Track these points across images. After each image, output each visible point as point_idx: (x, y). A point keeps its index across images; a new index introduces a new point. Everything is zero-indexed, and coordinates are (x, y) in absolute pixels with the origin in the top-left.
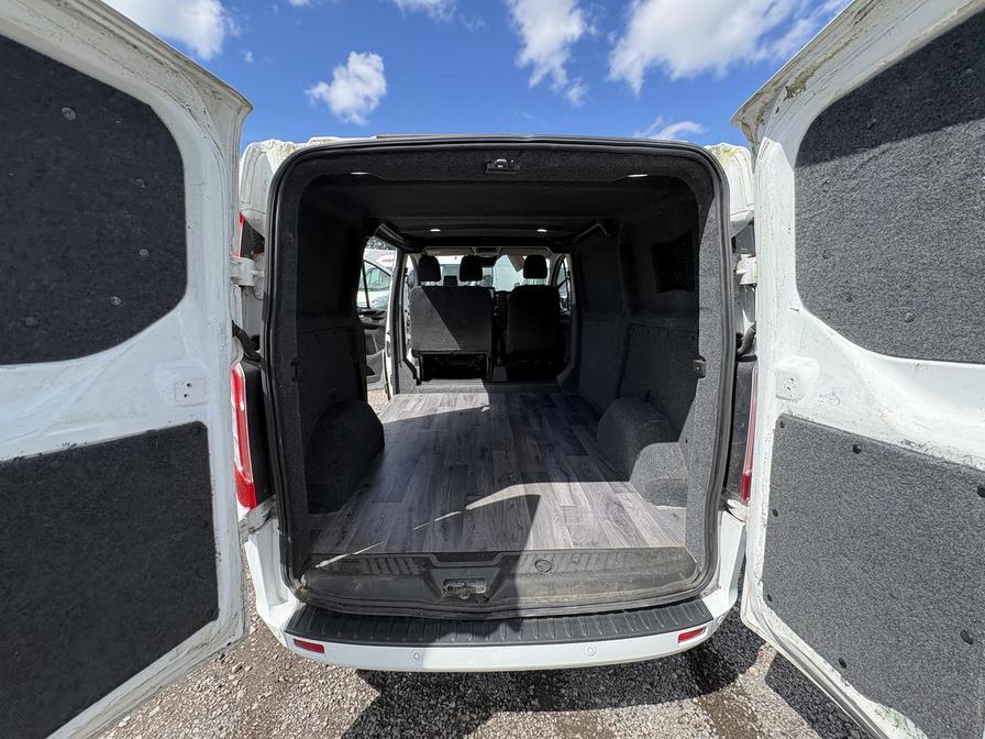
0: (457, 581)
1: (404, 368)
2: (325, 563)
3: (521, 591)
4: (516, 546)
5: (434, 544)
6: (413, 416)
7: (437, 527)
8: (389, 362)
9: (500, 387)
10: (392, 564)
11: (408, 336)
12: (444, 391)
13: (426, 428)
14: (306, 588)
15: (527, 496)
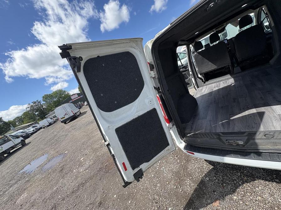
0: (231, 140)
1: (198, 80)
2: (189, 135)
3: (258, 144)
4: (254, 130)
5: (220, 130)
6: (205, 93)
7: (220, 125)
8: (193, 79)
9: (238, 75)
10: (207, 135)
11: (197, 69)
12: (214, 83)
13: (210, 96)
14: (186, 140)
15: (257, 112)
